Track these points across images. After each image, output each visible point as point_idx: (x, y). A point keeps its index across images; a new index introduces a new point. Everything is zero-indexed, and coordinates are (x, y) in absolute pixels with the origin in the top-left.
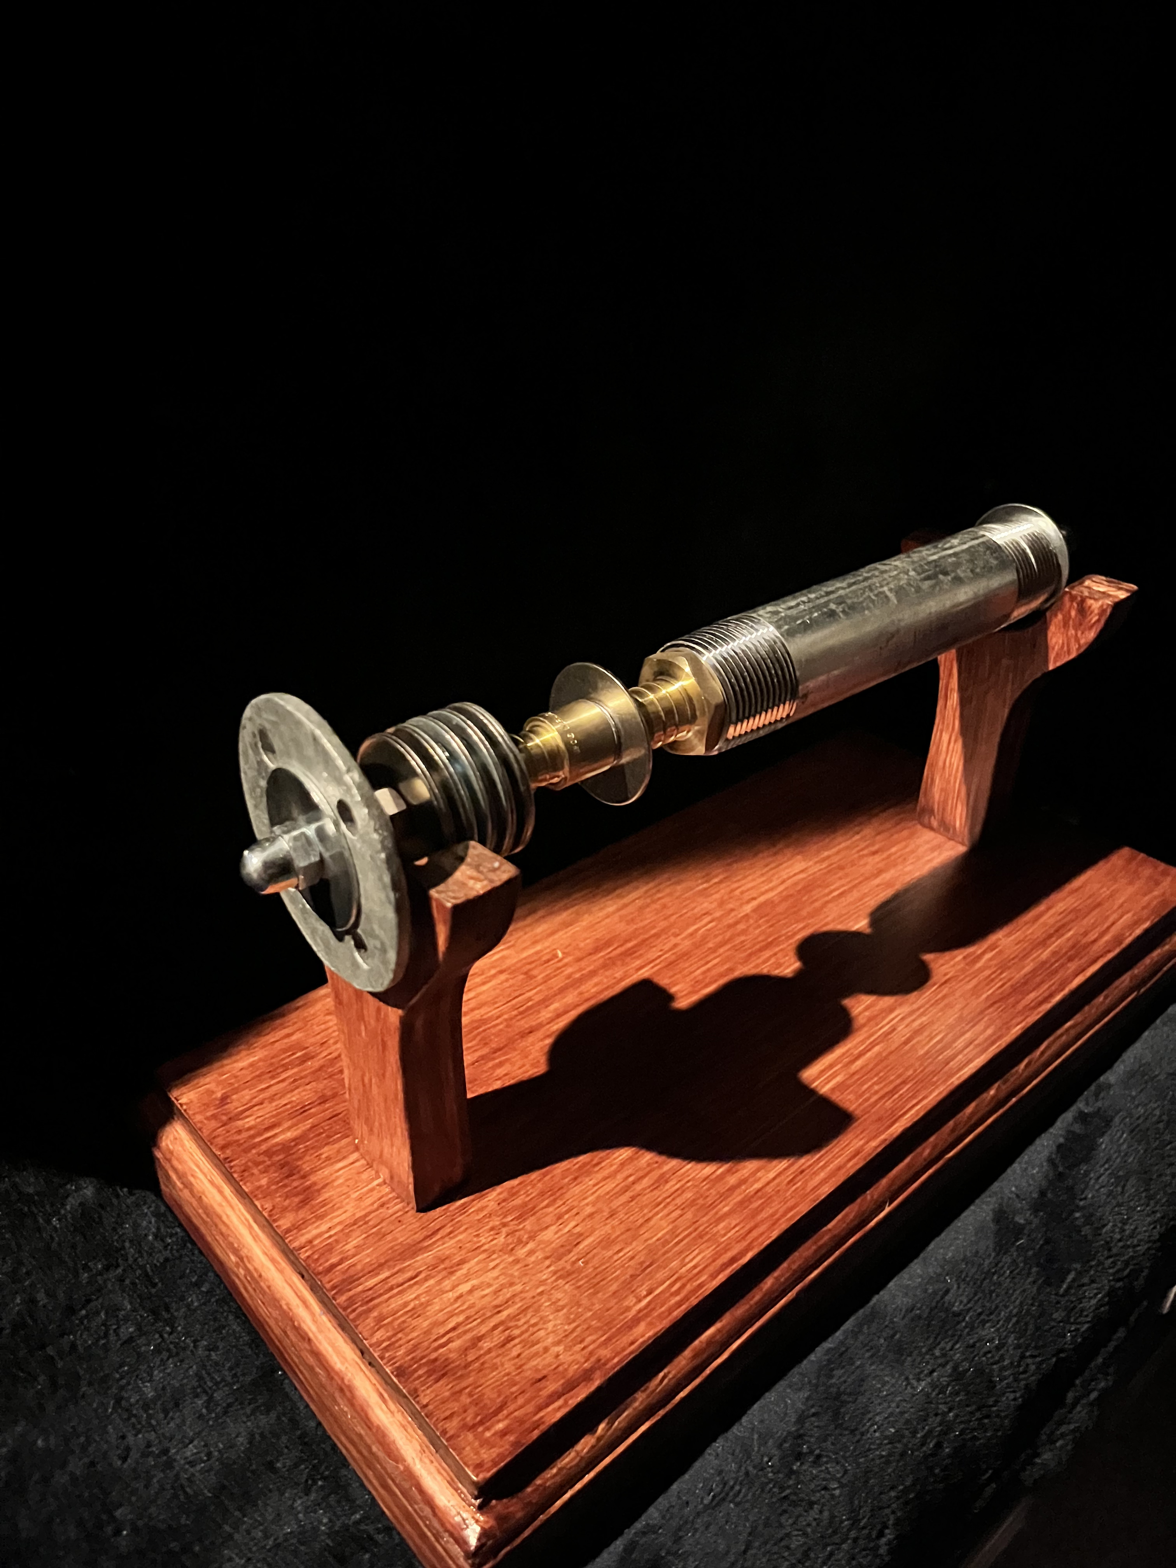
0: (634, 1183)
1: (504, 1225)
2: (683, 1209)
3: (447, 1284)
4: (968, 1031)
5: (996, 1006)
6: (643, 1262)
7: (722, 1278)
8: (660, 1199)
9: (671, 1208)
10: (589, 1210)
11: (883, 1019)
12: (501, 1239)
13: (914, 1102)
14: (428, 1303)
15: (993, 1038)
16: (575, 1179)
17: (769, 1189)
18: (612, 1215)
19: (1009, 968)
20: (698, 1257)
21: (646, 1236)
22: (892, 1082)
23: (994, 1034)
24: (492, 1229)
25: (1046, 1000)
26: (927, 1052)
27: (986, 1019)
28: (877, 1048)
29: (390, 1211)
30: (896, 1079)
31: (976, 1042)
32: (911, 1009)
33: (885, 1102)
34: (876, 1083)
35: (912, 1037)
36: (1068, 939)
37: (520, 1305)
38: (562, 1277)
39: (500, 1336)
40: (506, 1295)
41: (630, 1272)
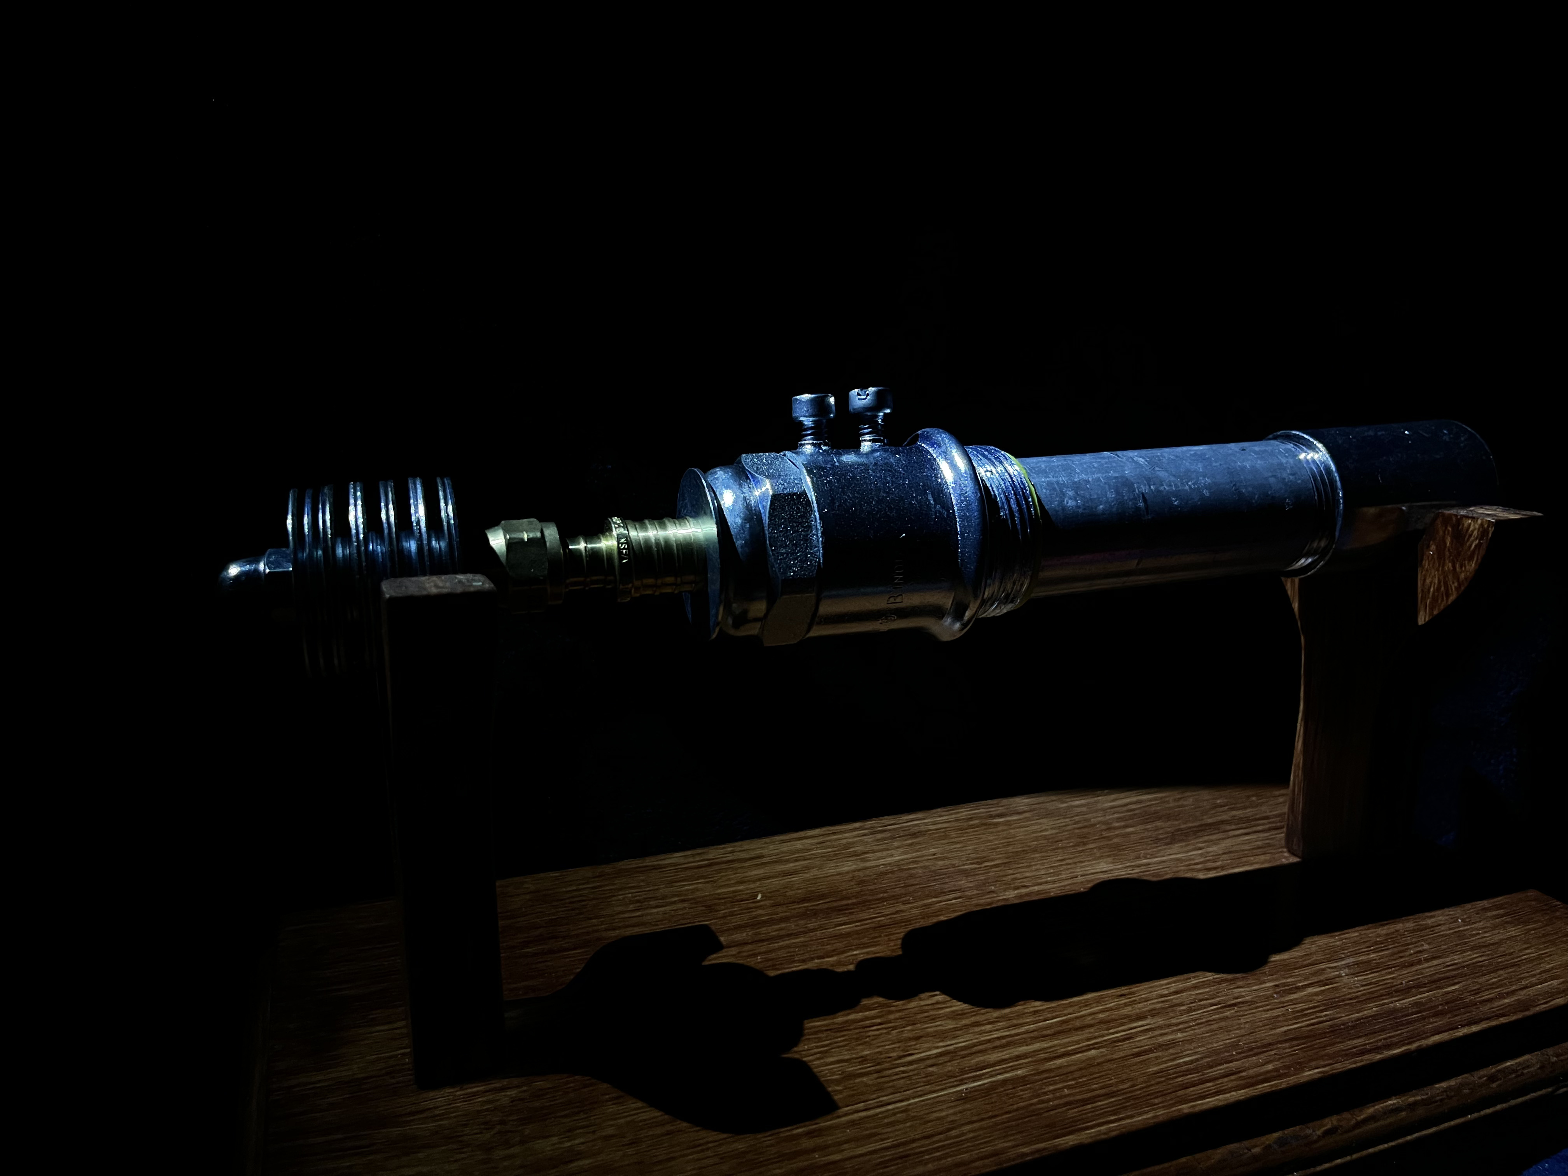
3: (395, 1163)
4: (1237, 1060)
5: (1295, 1043)
11: (1123, 1024)
12: (488, 1135)
13: (1112, 1118)
15: (1269, 1075)
17: (847, 1165)
18: (632, 1143)
19: (1338, 1007)
23: (1276, 1070)
25: (1377, 1049)
26: (1161, 1071)
27: (1272, 1053)
28: (1093, 1052)
29: (393, 1081)
30: (1102, 1088)
31: (1244, 1074)
32: (1167, 1022)
33: (1069, 1109)
34: (1069, 1087)
35: (1150, 1051)
36: (1448, 993)
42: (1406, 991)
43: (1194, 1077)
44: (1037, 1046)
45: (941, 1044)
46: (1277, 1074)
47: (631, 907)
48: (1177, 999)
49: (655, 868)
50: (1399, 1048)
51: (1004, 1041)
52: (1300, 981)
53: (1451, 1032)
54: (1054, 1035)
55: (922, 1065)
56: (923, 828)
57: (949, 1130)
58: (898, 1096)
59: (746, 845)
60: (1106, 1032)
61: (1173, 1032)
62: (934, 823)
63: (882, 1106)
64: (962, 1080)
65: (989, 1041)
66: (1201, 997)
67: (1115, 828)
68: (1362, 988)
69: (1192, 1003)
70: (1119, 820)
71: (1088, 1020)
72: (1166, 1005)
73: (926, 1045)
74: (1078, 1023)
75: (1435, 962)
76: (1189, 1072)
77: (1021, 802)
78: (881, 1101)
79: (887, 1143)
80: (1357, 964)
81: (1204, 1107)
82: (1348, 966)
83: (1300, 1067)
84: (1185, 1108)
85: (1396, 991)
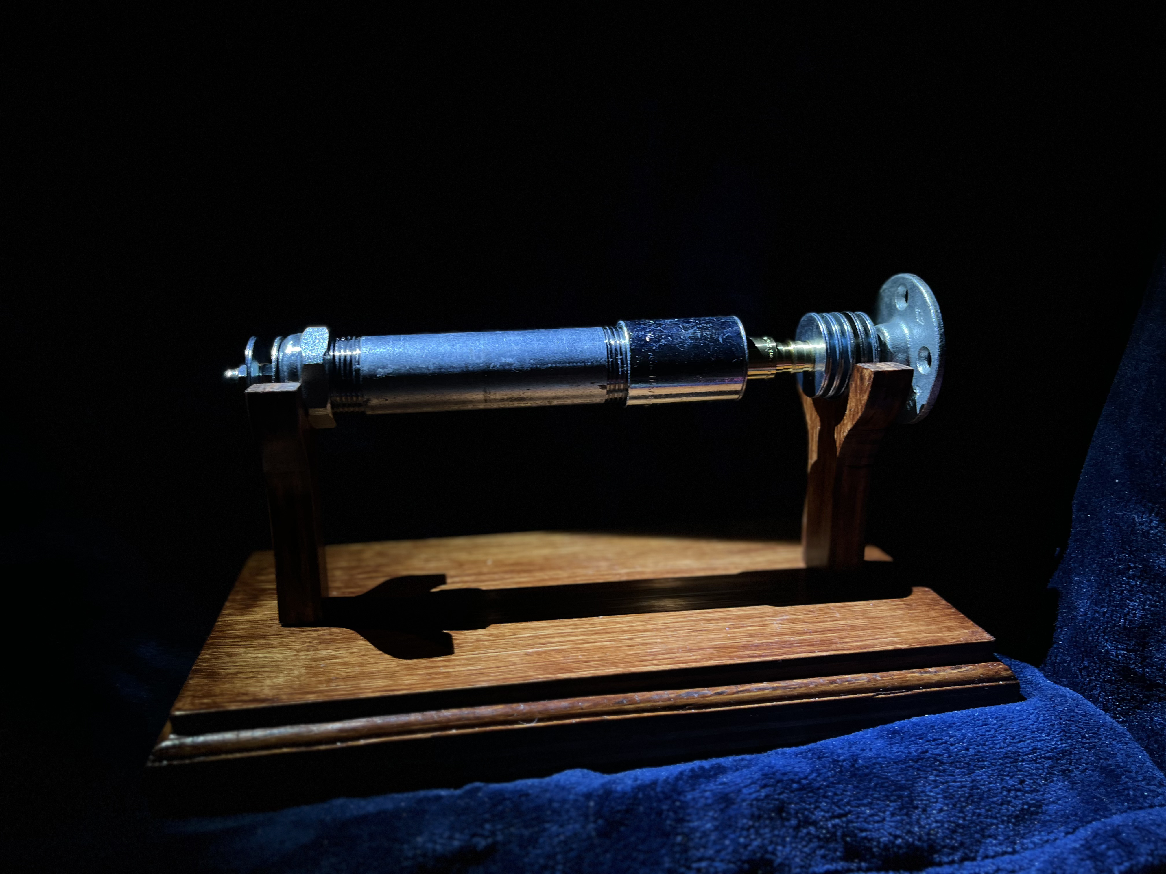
1: (310, 642)
2: (398, 665)
6: (350, 675)
7: (377, 694)
12: (301, 646)
14: (240, 655)
15: (690, 661)
17: (454, 673)
20: (379, 683)
27: (701, 652)
29: (270, 622)
30: (598, 657)
31: (676, 659)
33: (575, 664)
34: (582, 655)
35: (637, 645)
36: (826, 637)
37: (274, 669)
38: (306, 667)
39: (251, 675)
40: (273, 664)
41: (338, 676)
42: (804, 634)
43: (650, 658)
45: (534, 632)
50: (772, 657)
51: (566, 634)
52: (747, 624)
55: (517, 640)
57: (510, 666)
58: (496, 651)
60: (621, 635)
61: (657, 638)
64: (532, 647)
65: (558, 633)
68: (779, 630)
75: (834, 622)
76: (648, 655)
78: (487, 652)
80: (788, 619)
81: (643, 670)
82: (781, 620)
83: (711, 659)
84: (635, 669)
85: (797, 633)
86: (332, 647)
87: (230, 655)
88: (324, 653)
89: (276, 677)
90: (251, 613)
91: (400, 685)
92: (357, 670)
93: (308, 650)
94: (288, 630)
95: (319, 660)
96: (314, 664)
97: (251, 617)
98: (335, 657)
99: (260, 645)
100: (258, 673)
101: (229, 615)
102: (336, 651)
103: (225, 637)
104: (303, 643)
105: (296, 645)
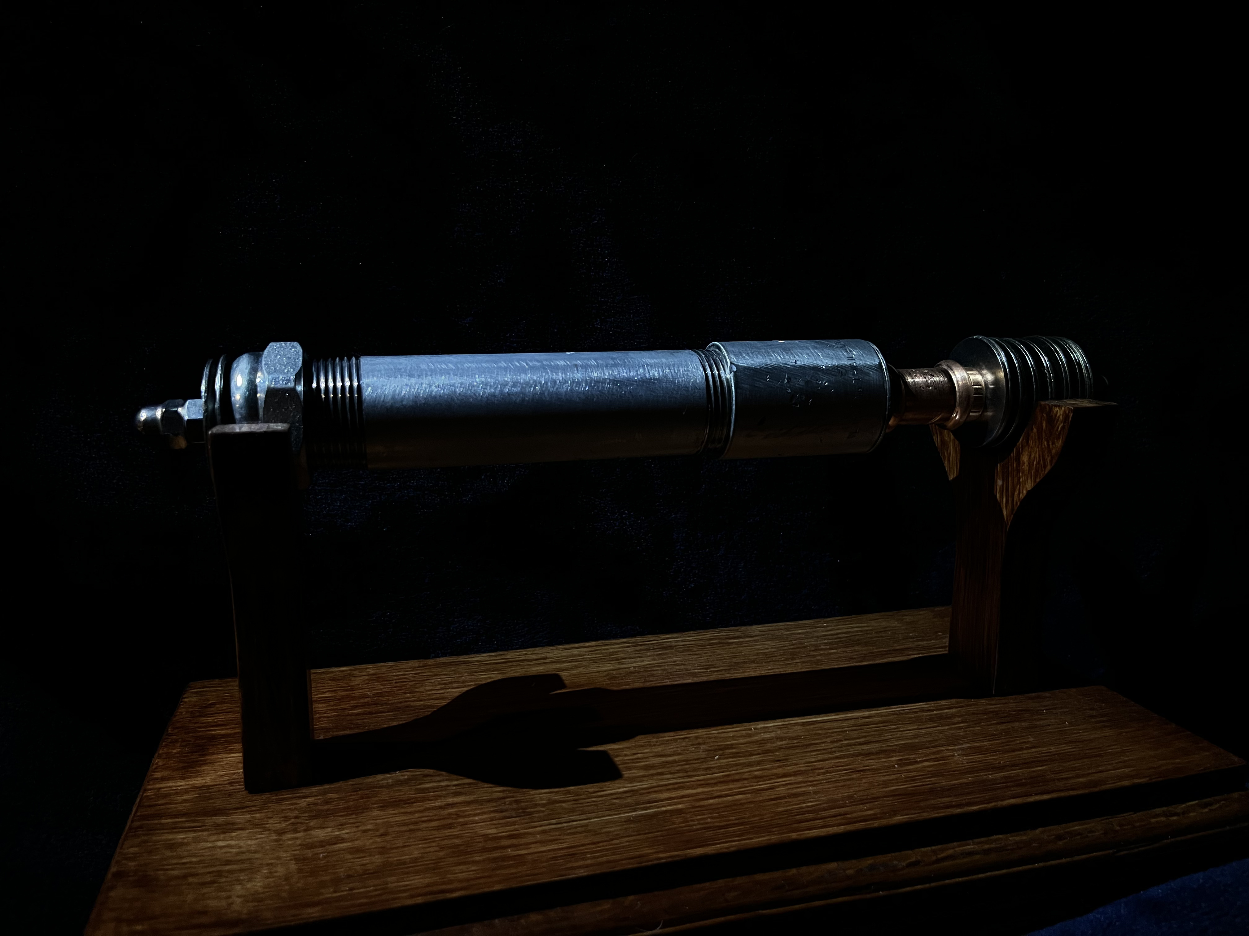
0: (424, 822)
1: (296, 817)
2: (441, 848)
3: (213, 838)
4: (848, 806)
6: (369, 870)
7: (420, 900)
8: (431, 837)
9: (434, 844)
10: (369, 827)
11: (770, 779)
12: (284, 825)
14: (187, 844)
16: (381, 807)
17: (530, 857)
18: (382, 835)
19: (943, 776)
20: (417, 881)
21: (391, 855)
22: (730, 820)
24: (285, 817)
26: (786, 811)
27: (876, 803)
28: (740, 796)
29: (231, 788)
30: (736, 820)
31: (848, 816)
32: (806, 780)
33: (706, 832)
34: (712, 818)
35: (784, 797)
36: (1034, 771)
37: (246, 866)
38: (296, 859)
39: (208, 878)
40: (244, 857)
41: (350, 873)
42: (1002, 768)
43: (811, 816)
44: (700, 790)
45: (629, 785)
46: (874, 818)
47: (439, 687)
48: (819, 765)
49: (464, 662)
50: (977, 806)
51: (676, 786)
52: (919, 758)
53: (1025, 798)
54: (716, 783)
55: (610, 797)
56: (673, 644)
57: (613, 840)
58: (584, 817)
59: (537, 650)
60: (755, 784)
61: (807, 786)
62: (683, 641)
63: (569, 822)
64: (635, 809)
65: (666, 785)
66: (839, 764)
67: (821, 650)
68: (966, 765)
69: (829, 768)
70: (826, 644)
71: (746, 776)
72: (810, 768)
73: (619, 785)
74: (737, 777)
75: (1033, 750)
76: (808, 812)
77: (756, 629)
78: (570, 819)
79: (564, 845)
80: (970, 748)
81: (809, 835)
82: (962, 749)
83: (895, 813)
84: (794, 836)
85: (993, 768)
86: (332, 824)
87: (172, 846)
88: (321, 834)
89: (250, 880)
90: (197, 774)
91: (451, 882)
92: (378, 860)
93: (296, 831)
94: (259, 799)
95: (316, 847)
96: (309, 853)
97: (198, 781)
98: (339, 840)
99: (217, 826)
100: (220, 874)
101: (163, 779)
102: (339, 830)
103: (160, 816)
104: (286, 819)
105: (275, 823)
